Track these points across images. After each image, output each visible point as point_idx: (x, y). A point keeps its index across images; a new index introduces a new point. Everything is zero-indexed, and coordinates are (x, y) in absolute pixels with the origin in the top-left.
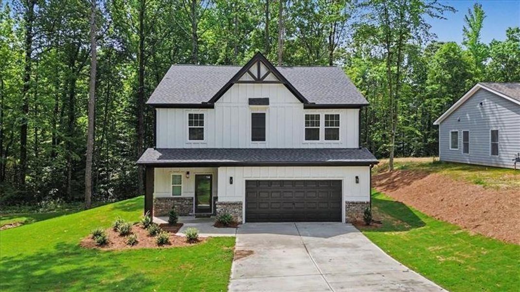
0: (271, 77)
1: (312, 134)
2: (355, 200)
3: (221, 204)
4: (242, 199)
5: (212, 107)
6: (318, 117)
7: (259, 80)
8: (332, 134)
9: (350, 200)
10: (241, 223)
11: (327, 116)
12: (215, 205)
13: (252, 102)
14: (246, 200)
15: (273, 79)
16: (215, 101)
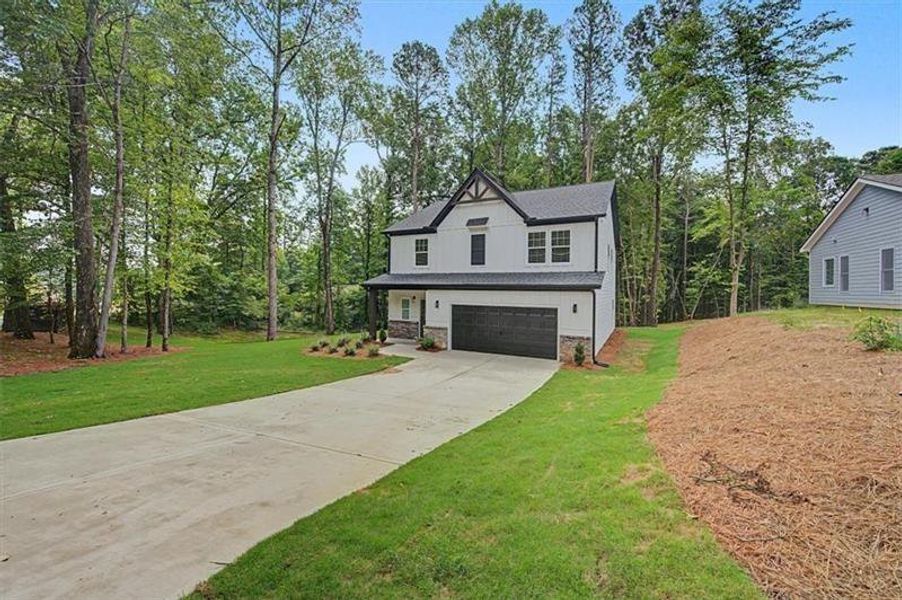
0: (489, 194)
1: (536, 256)
2: (571, 334)
3: (427, 328)
4: (448, 325)
5: (435, 232)
6: (543, 235)
7: (477, 199)
8: (561, 255)
9: (566, 334)
10: (446, 349)
11: (554, 234)
12: (422, 329)
13: (471, 223)
14: (453, 325)
15: (493, 195)
16: (438, 225)
